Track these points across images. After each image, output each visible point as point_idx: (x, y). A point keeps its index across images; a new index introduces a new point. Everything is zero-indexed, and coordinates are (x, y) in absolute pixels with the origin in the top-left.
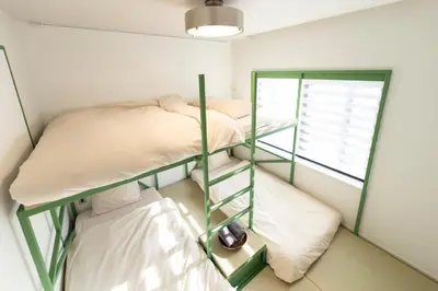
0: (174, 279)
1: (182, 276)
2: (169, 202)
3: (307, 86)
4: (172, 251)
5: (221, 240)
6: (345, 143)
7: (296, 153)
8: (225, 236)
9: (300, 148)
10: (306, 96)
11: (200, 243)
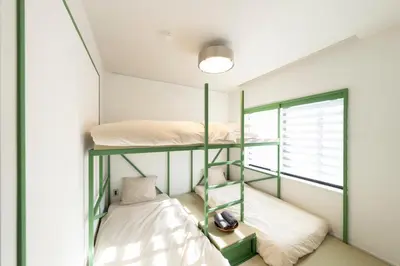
0: (176, 246)
1: (182, 245)
2: (176, 201)
3: (285, 115)
4: (176, 229)
5: (217, 225)
6: (321, 155)
7: (281, 170)
8: (219, 221)
9: (284, 165)
10: (285, 122)
11: (200, 227)
